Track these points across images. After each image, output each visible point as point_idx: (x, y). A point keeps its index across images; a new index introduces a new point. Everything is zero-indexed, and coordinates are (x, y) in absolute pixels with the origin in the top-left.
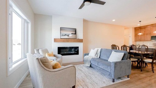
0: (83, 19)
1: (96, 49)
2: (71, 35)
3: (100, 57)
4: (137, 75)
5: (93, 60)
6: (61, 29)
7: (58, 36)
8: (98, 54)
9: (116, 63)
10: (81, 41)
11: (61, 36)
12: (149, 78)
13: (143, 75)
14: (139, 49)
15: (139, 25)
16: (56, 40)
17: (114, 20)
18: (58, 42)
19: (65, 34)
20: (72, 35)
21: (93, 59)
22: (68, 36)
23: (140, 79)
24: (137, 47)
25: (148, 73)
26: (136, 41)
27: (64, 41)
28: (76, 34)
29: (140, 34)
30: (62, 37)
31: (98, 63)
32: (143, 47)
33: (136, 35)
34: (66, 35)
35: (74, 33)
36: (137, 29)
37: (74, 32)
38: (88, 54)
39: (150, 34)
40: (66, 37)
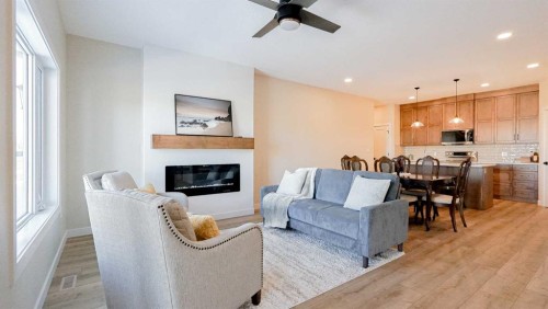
0: (255, 69)
1: (300, 172)
2: (213, 125)
3: (314, 197)
4: (419, 241)
5: (295, 206)
6: (179, 100)
7: (167, 127)
8: (309, 186)
9: (373, 211)
10: (247, 144)
11: (179, 125)
12: (447, 247)
13: (434, 241)
14: (417, 169)
15: (412, 99)
16: (158, 141)
17: (348, 80)
18: (169, 147)
19: (191, 120)
20: (217, 121)
21: (297, 204)
22: (205, 126)
23: (429, 252)
24: (413, 163)
25: (444, 235)
26: (404, 144)
27: (189, 146)
28: (229, 118)
29: (417, 124)
30: (180, 131)
31: (315, 213)
32: (428, 163)
33: (405, 128)
34: (195, 122)
35: (225, 115)
36: (408, 111)
37: (224, 112)
38: (274, 189)
39: (440, 124)
40: (198, 130)
